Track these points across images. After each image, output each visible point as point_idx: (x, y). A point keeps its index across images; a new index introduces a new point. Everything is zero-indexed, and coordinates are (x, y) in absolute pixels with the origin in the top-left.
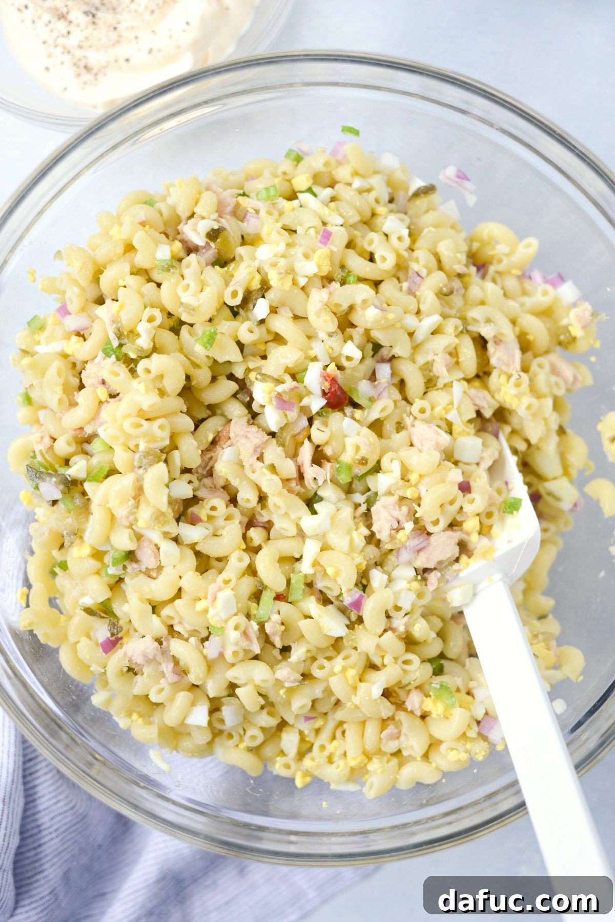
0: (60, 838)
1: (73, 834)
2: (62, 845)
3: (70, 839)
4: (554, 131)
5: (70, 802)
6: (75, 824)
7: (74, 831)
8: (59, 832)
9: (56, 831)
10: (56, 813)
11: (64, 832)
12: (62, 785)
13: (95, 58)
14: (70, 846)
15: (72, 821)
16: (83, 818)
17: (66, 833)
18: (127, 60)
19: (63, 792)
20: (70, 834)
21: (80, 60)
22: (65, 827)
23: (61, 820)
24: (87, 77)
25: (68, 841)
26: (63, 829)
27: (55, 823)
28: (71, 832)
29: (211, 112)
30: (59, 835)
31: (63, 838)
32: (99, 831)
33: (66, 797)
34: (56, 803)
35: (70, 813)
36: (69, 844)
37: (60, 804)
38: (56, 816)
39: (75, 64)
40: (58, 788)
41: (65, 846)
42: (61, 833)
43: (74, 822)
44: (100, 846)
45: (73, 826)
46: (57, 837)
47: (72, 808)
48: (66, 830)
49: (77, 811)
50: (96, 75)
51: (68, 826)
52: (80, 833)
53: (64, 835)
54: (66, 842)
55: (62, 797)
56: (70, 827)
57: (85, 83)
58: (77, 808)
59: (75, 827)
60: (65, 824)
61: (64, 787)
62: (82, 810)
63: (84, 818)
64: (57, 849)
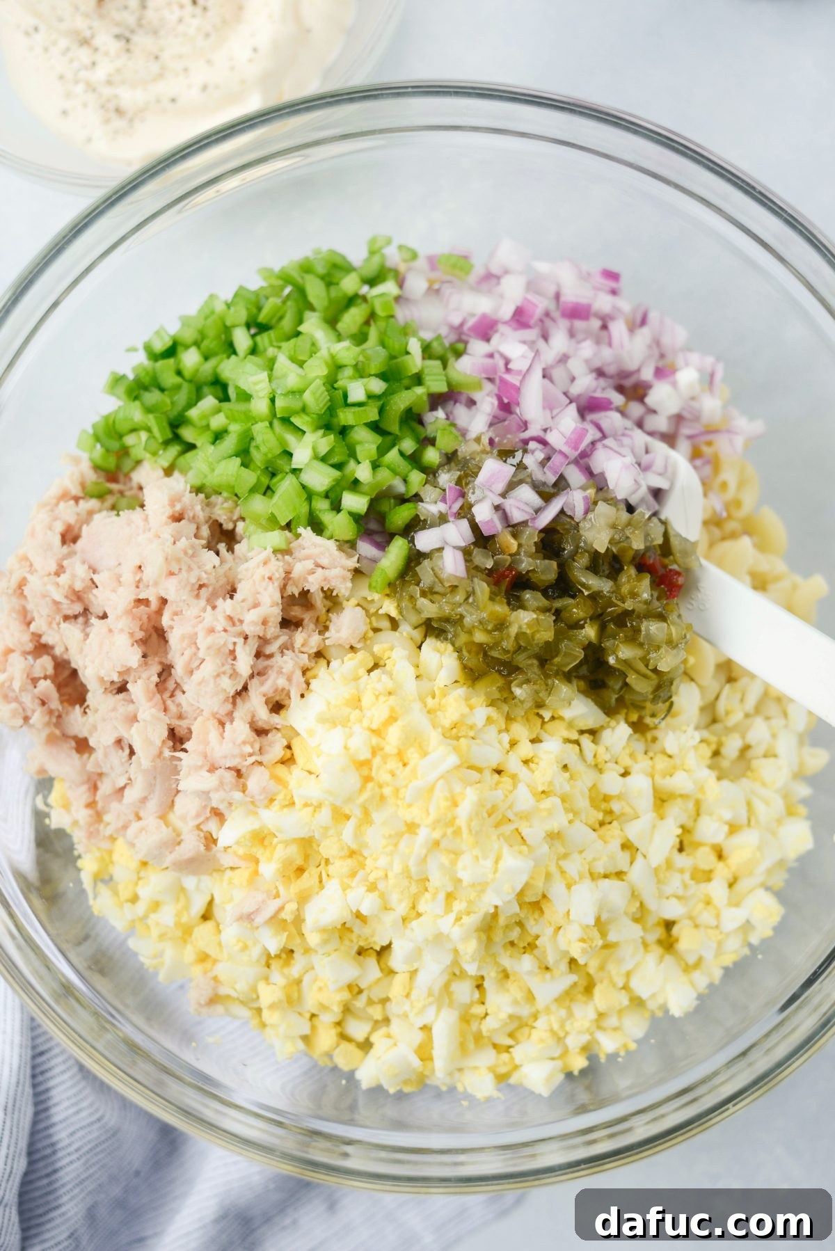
0: (82, 1161)
1: (101, 1156)
2: (85, 1171)
3: (97, 1162)
4: (754, 188)
5: (97, 1110)
6: (103, 1142)
7: (102, 1151)
8: (81, 1153)
9: (77, 1150)
10: (78, 1126)
11: (88, 1152)
12: (84, 1088)
13: (129, 97)
14: (96, 1172)
15: (98, 1137)
16: (115, 1132)
17: (91, 1154)
18: (173, 100)
19: (86, 1098)
20: (96, 1155)
21: (109, 100)
22: (89, 1146)
23: (84, 1137)
24: (118, 123)
25: (94, 1164)
26: (86, 1149)
27: (77, 1140)
28: (98, 1153)
29: (289, 166)
30: (81, 1156)
31: (87, 1162)
32: (135, 1151)
33: (91, 1105)
34: (77, 1113)
35: (96, 1126)
36: (94, 1169)
37: (84, 1114)
38: (78, 1130)
39: (103, 107)
40: (80, 1091)
41: (91, 1171)
42: (84, 1154)
43: (103, 1138)
44: (137, 1173)
45: (100, 1144)
46: (78, 1159)
47: (99, 1120)
48: (91, 1150)
49: (106, 1123)
50: (131, 120)
51: (93, 1144)
52: (109, 1154)
53: (88, 1156)
54: (91, 1166)
55: (85, 1104)
56: (97, 1145)
57: (116, 132)
58: (104, 1120)
59: (104, 1146)
60: (89, 1142)
61: (88, 1091)
62: (112, 1123)
63: (114, 1135)
64: (78, 1175)
